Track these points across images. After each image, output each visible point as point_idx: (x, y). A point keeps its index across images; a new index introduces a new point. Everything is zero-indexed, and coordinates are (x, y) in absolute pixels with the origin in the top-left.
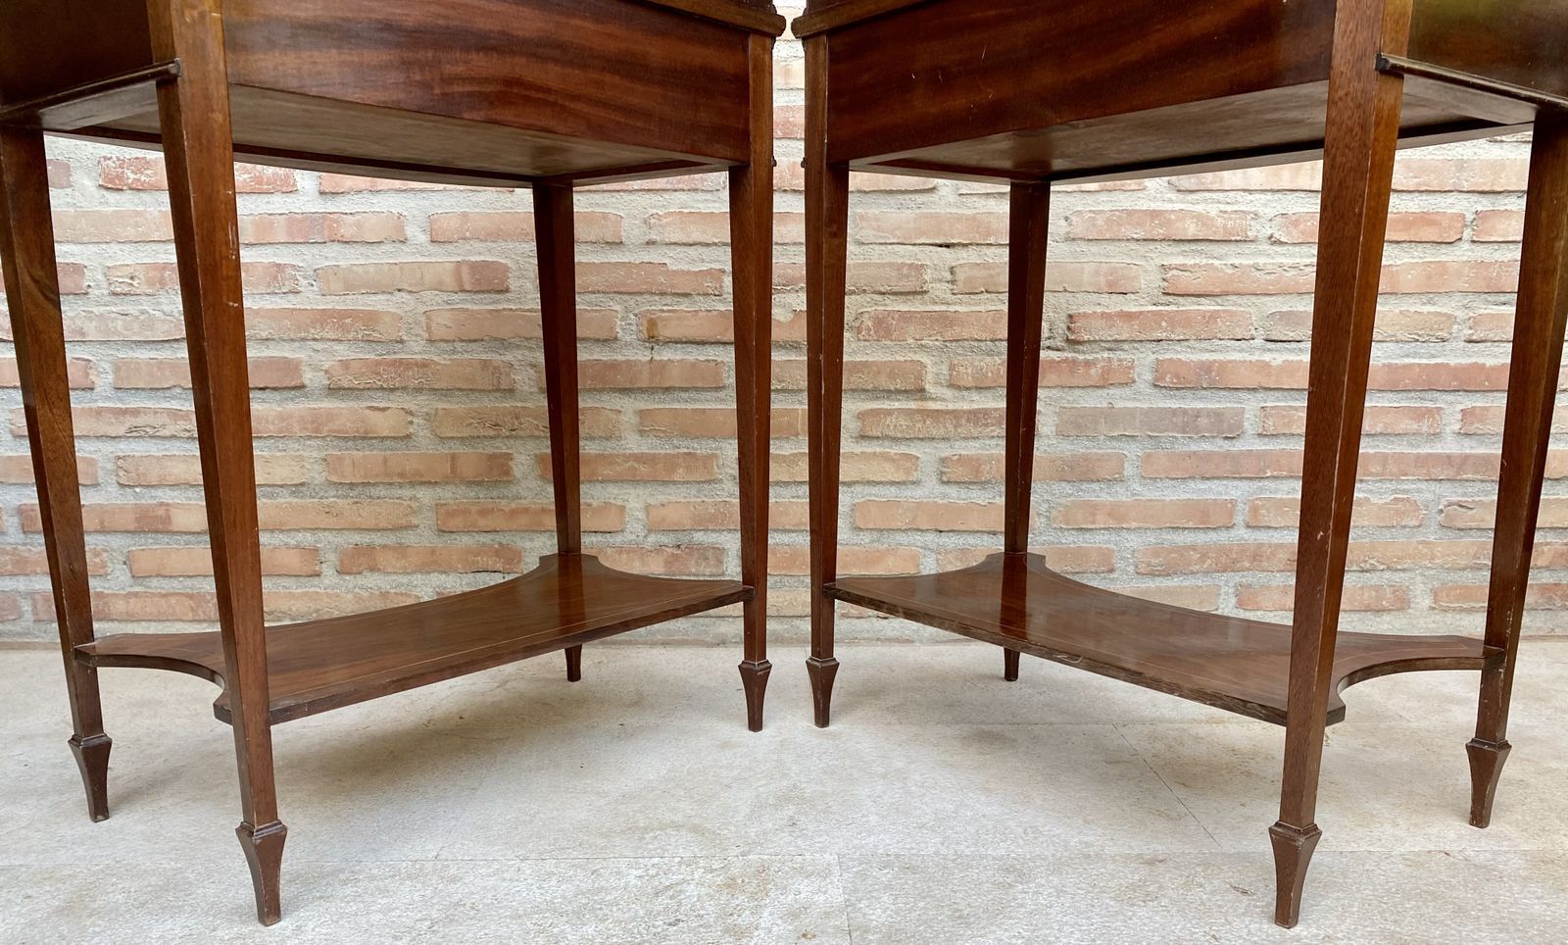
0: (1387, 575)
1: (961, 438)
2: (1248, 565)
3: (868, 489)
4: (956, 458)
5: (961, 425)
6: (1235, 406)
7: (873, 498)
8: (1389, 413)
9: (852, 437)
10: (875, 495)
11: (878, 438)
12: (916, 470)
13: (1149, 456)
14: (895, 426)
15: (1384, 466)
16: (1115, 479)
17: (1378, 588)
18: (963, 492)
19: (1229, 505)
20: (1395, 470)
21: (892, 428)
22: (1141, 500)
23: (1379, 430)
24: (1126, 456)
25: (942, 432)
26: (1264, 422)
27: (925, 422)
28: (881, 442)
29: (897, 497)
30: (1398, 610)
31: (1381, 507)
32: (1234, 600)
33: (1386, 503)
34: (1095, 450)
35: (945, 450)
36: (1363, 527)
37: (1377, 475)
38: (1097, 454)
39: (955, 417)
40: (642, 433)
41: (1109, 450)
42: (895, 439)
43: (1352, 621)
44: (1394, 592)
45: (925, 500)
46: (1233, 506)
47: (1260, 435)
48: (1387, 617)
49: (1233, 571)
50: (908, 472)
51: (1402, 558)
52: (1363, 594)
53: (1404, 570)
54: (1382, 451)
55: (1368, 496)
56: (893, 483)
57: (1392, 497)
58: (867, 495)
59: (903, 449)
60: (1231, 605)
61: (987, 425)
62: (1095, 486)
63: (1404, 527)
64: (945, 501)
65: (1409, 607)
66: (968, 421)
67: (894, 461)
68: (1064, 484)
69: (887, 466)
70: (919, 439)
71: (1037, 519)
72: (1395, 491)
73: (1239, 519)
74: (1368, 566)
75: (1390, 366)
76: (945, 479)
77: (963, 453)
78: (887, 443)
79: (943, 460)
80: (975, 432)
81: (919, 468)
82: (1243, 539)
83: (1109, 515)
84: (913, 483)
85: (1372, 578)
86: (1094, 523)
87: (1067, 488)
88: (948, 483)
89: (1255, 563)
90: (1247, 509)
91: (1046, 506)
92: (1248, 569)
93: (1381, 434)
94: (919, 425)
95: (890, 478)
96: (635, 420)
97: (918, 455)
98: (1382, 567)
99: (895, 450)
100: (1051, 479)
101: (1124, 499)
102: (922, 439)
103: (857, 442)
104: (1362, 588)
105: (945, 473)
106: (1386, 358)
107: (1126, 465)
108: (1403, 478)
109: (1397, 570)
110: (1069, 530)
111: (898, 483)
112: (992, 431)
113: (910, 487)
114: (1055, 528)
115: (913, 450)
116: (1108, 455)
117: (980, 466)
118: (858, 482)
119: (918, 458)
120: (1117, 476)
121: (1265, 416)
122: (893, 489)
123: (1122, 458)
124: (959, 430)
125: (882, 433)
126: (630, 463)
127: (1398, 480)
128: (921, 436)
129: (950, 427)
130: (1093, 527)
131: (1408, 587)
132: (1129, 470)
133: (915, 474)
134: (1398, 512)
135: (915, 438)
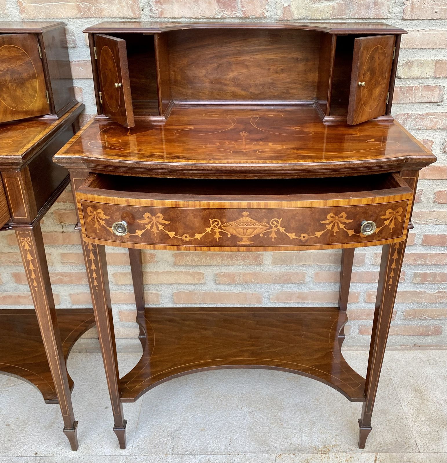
0: (432, 321)
1: (225, 265)
2: (365, 318)
3: (179, 287)
4: (222, 274)
5: (224, 260)
6: (362, 252)
7: (182, 290)
8: (439, 255)
9: (170, 265)
10: (183, 289)
11: (183, 265)
12: (203, 279)
13: (318, 273)
14: (191, 260)
15: (435, 278)
16: (301, 283)
17: (426, 327)
18: (227, 288)
19: (357, 294)
20: (440, 280)
21: (190, 261)
22: (314, 292)
23: (433, 263)
24: (306, 273)
25: (215, 263)
26: (376, 259)
27: (206, 259)
28: (185, 267)
29: (194, 290)
30: (436, 335)
31: (431, 295)
32: (358, 331)
33: (434, 293)
34: (291, 271)
35: (217, 270)
36: (422, 303)
37: (431, 281)
38: (292, 272)
39: (221, 257)
40: (63, 263)
41: (298, 271)
42: (192, 266)
43: (414, 339)
44: (435, 328)
45: (208, 291)
46: (358, 294)
47: (373, 265)
48: (430, 337)
49: (357, 320)
50: (199, 280)
51: (440, 315)
52: (420, 329)
53: (440, 320)
54: (435, 272)
55: (425, 290)
56: (191, 284)
57: (437, 291)
58: (180, 289)
59: (196, 270)
60: (356, 333)
61: (237, 260)
62: (291, 285)
63: (442, 303)
64: (218, 291)
65: (441, 334)
66: (228, 258)
67: (191, 275)
68: (276, 285)
69: (189, 277)
70: (204, 266)
71: (263, 299)
72: (439, 288)
73: (361, 299)
74: (423, 318)
75: (441, 235)
76: (217, 282)
77: (226, 271)
78: (188, 267)
79: (217, 275)
80: (232, 263)
81: (205, 278)
82: (363, 307)
83: (298, 297)
84: (202, 284)
85: (425, 323)
86: (291, 300)
87: (277, 286)
88: (219, 284)
89: (368, 317)
90: (365, 295)
91: (267, 294)
92: (365, 319)
93: (434, 265)
94: (204, 260)
95: (190, 282)
96: (59, 258)
97: (204, 272)
98: (429, 319)
99: (191, 270)
100: (269, 283)
101: (305, 291)
102: (205, 266)
103: (173, 267)
104: (419, 327)
105: (218, 280)
106: (440, 232)
107: (306, 277)
108: (443, 283)
109: (436, 320)
110: (278, 303)
111: (195, 284)
112: (240, 262)
113: (201, 285)
114: (272, 303)
115: (202, 270)
116: (297, 273)
117: (235, 277)
118: (174, 284)
119: (203, 274)
120: (302, 282)
121: (376, 257)
122: (192, 287)
123: (304, 275)
124: (224, 262)
125: (185, 263)
126: (59, 277)
127: (441, 283)
128: (205, 265)
129: (219, 261)
130: (290, 302)
131: (441, 326)
132: (307, 279)
133: (203, 280)
134: (439, 297)
135: (201, 265)
